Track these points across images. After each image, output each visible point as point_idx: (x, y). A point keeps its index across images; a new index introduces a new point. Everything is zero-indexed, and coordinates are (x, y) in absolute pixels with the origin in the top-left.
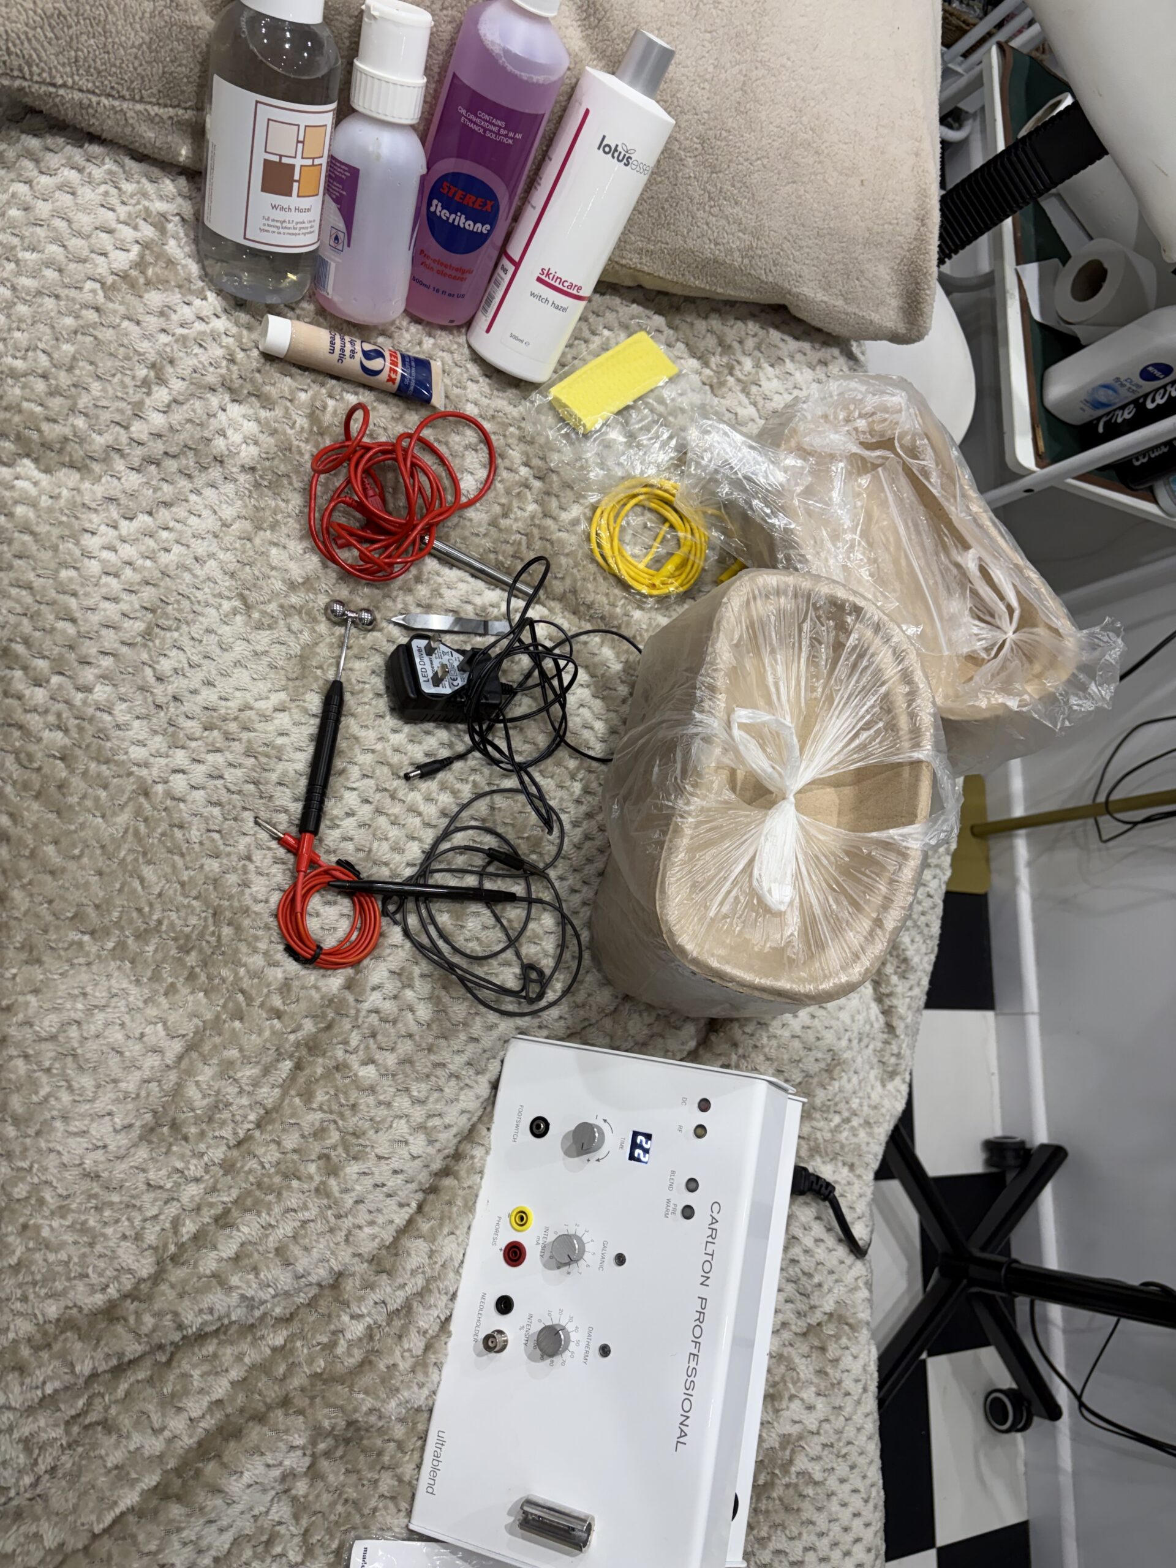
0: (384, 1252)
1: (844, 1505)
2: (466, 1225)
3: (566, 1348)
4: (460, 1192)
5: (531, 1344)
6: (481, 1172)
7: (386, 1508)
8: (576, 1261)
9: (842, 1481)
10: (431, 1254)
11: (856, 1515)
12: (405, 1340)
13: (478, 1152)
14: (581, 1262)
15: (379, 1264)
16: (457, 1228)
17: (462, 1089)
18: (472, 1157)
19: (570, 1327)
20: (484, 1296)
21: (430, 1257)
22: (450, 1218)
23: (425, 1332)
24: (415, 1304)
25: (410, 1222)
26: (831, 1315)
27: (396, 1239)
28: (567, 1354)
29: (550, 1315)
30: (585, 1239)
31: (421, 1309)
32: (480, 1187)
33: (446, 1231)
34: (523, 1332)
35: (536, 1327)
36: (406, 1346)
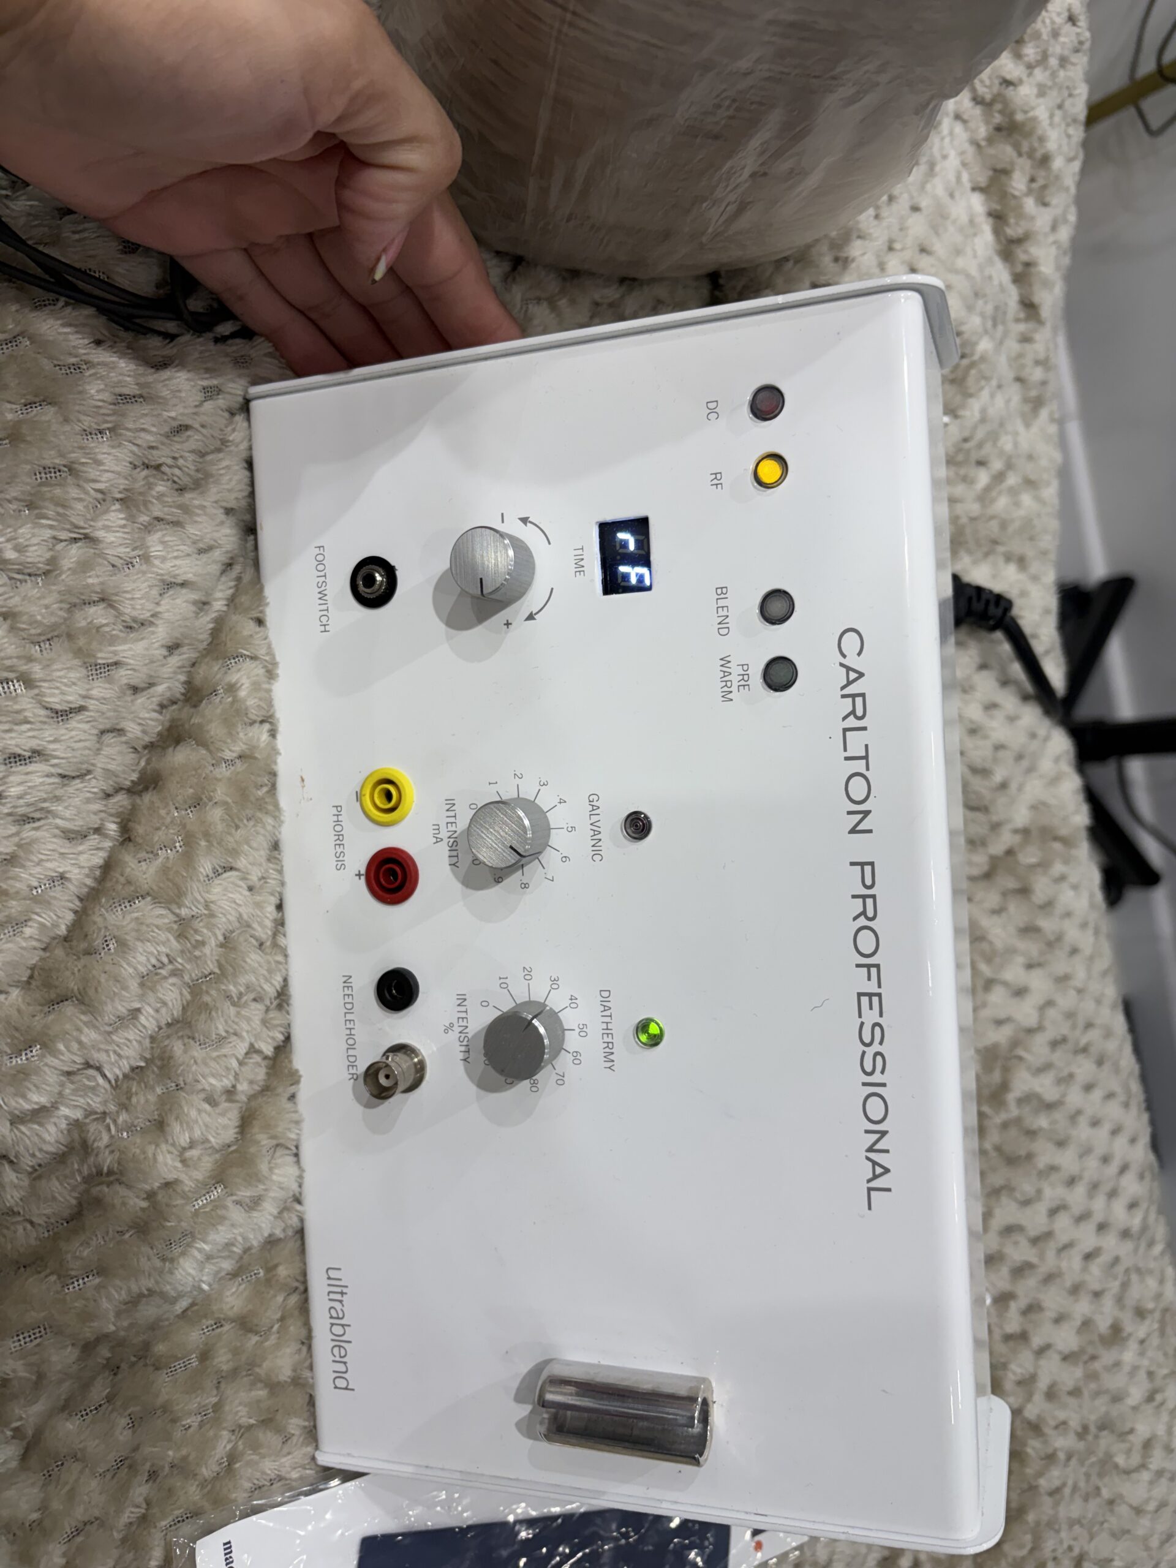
0: (59, 952)
1: (1095, 1123)
2: (261, 842)
3: (559, 1047)
4: (223, 772)
5: (478, 1057)
6: (268, 719)
7: (255, 1447)
8: (536, 855)
9: (1088, 1088)
10: (183, 928)
11: (1115, 1132)
12: (176, 1128)
13: (244, 676)
14: (550, 857)
15: (47, 985)
16: (235, 852)
17: (148, 529)
18: (232, 688)
19: (556, 1001)
20: (347, 982)
21: (181, 936)
22: (207, 835)
23: (230, 1093)
24: (178, 1048)
25: (108, 867)
26: (1025, 832)
27: (81, 917)
28: (564, 1062)
29: (504, 984)
30: (544, 802)
31: (197, 1052)
32: (274, 752)
33: (205, 866)
34: (454, 1035)
35: (480, 1020)
36: (184, 1139)
